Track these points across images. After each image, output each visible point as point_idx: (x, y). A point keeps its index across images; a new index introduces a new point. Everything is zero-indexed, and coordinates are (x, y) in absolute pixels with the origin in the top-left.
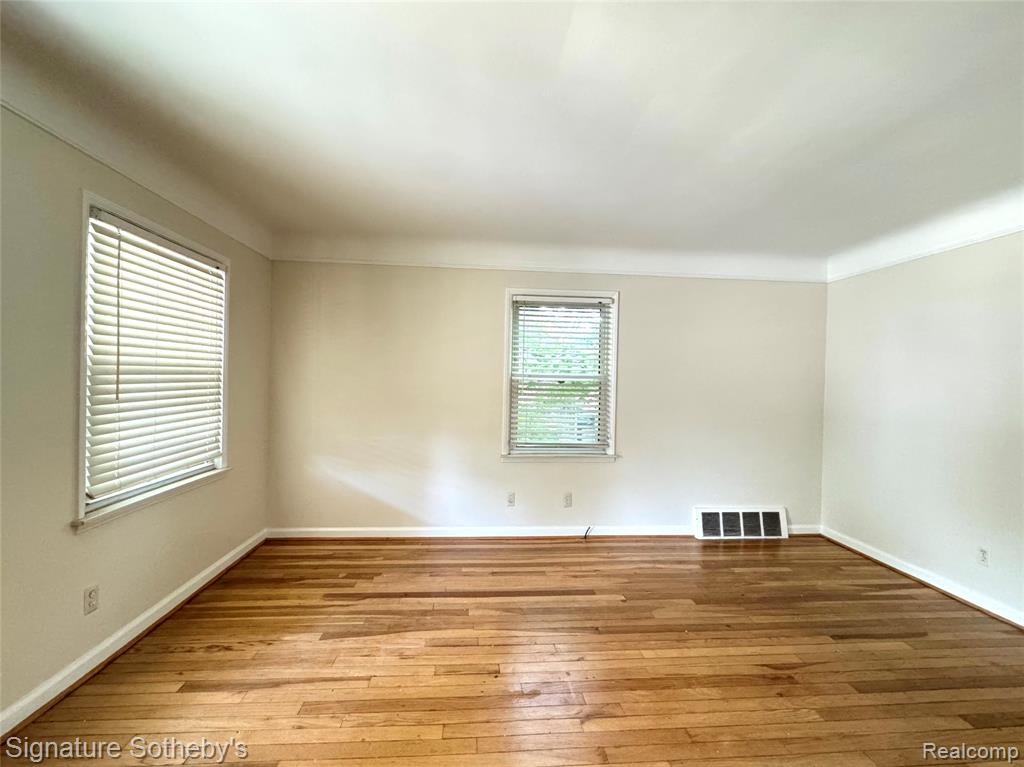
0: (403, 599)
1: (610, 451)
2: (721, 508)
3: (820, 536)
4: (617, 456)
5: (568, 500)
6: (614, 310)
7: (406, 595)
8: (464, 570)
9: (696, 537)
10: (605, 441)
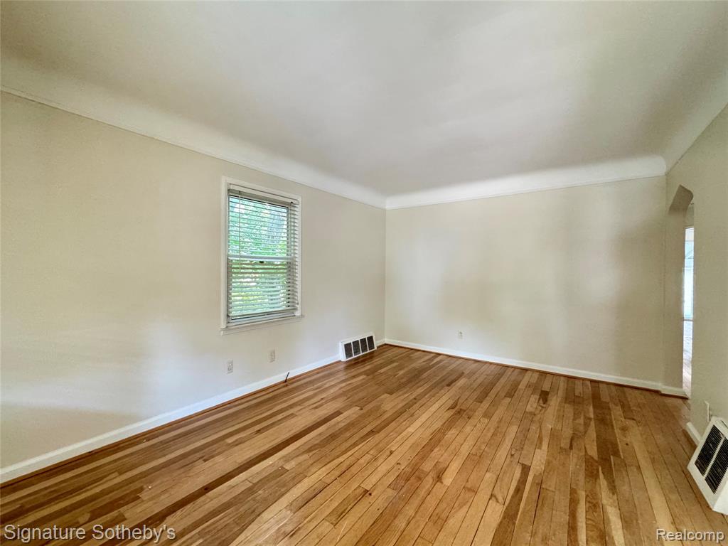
0: (210, 494)
1: (298, 313)
2: (351, 340)
3: (386, 344)
4: (302, 316)
5: (273, 356)
6: (298, 209)
7: (207, 489)
8: (230, 440)
9: (342, 360)
10: (293, 306)
